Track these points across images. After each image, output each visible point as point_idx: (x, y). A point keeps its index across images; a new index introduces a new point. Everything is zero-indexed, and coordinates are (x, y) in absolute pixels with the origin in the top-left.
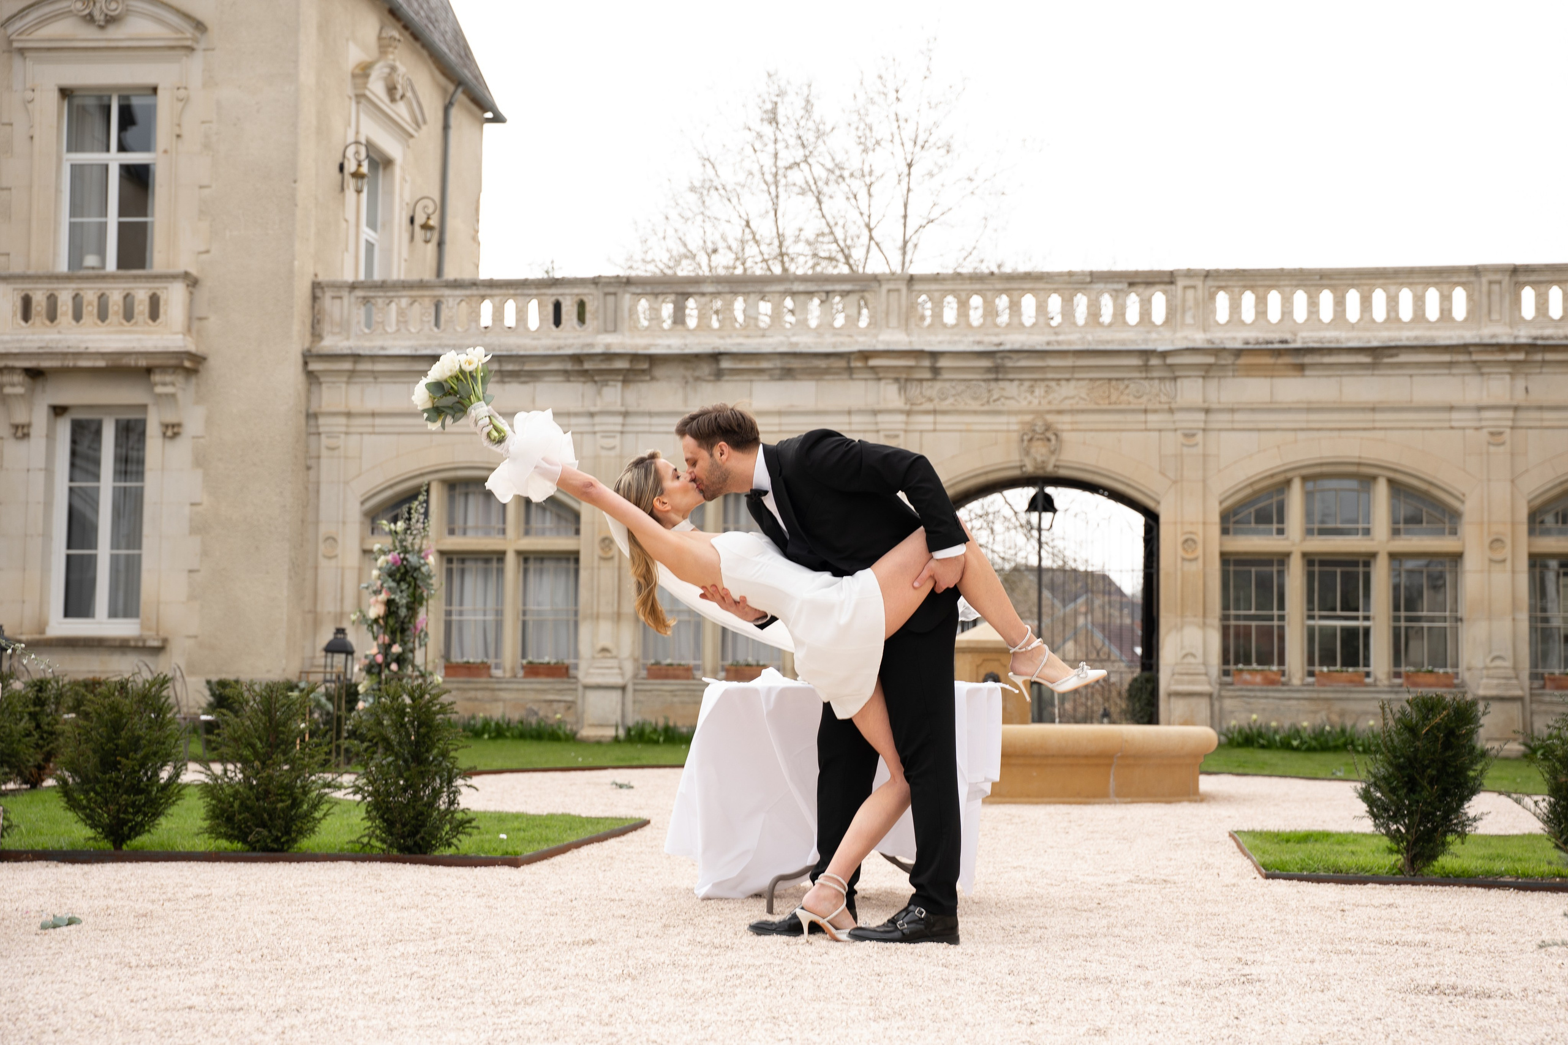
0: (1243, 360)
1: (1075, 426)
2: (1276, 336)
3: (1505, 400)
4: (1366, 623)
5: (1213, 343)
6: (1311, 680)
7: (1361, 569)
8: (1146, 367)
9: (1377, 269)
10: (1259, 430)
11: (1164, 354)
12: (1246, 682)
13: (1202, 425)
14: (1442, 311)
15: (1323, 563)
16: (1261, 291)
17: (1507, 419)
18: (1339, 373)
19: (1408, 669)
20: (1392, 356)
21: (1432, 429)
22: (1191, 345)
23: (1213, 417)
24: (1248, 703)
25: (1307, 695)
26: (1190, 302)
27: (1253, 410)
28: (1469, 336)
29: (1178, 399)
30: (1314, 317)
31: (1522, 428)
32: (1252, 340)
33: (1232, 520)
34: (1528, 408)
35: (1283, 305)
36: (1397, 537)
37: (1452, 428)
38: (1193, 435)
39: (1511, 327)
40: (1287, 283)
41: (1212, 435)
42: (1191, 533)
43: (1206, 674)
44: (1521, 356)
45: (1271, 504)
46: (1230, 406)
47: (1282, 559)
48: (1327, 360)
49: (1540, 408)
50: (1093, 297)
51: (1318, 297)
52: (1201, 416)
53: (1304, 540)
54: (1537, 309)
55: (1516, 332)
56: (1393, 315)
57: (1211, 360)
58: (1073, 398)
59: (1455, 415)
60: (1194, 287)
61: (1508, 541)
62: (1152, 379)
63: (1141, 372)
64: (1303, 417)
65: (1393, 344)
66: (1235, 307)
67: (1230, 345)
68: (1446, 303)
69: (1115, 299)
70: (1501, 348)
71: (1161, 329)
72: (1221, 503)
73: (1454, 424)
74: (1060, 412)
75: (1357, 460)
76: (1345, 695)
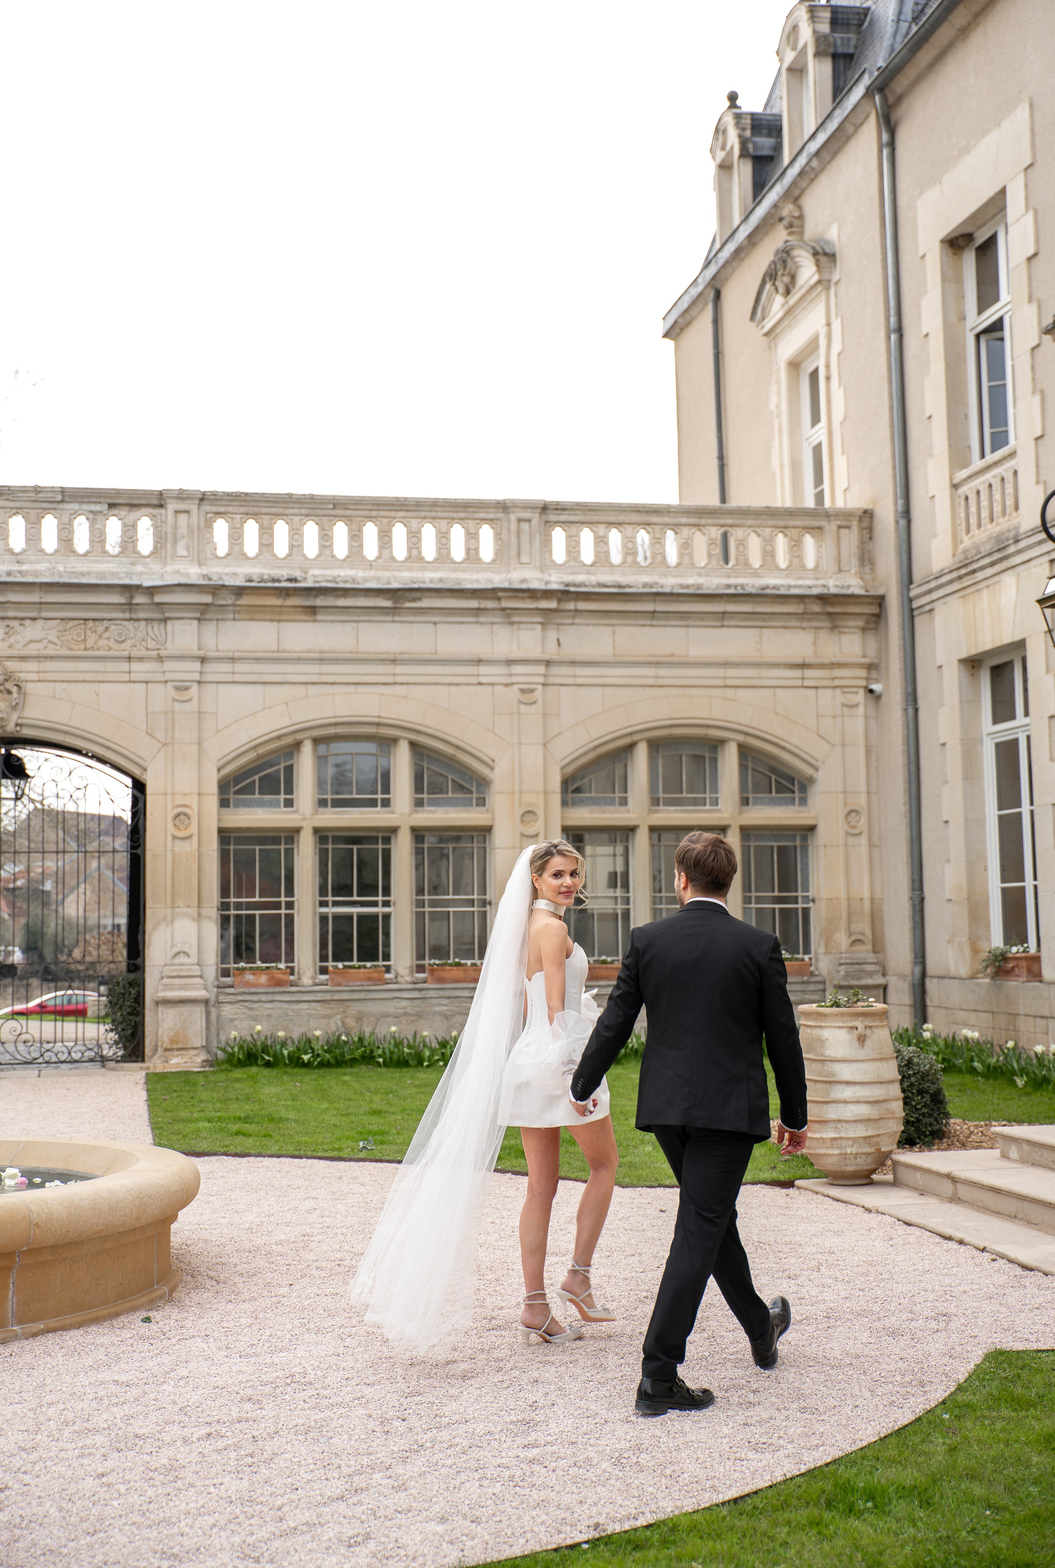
0: (245, 601)
1: (42, 676)
2: (283, 573)
3: (536, 653)
4: (386, 910)
5: (210, 579)
6: (324, 977)
7: (380, 846)
8: (130, 606)
9: (398, 499)
10: (264, 683)
11: (152, 591)
12: (249, 984)
13: (197, 677)
14: (468, 550)
15: (336, 840)
16: (266, 519)
17: (539, 675)
18: (356, 618)
19: (432, 961)
20: (414, 600)
21: (458, 684)
22: (183, 581)
23: (210, 667)
24: (251, 1009)
25: (319, 997)
26: (183, 530)
27: (257, 659)
28: (498, 580)
29: (169, 645)
30: (327, 552)
31: (553, 685)
32: (255, 577)
33: (233, 790)
34: (561, 663)
35: (291, 537)
36: (419, 809)
37: (480, 684)
38: (187, 689)
39: (542, 572)
40: (296, 511)
41: (209, 689)
42: (184, 806)
43: (201, 977)
44: (553, 604)
45: (278, 771)
46: (230, 654)
47: (291, 835)
48: (341, 602)
49: (573, 663)
50: (65, 519)
51: (331, 530)
52: (197, 666)
53: (316, 813)
54: (569, 552)
55: (547, 578)
56: (414, 552)
57: (208, 599)
58: (40, 641)
59: (484, 669)
60: (187, 512)
61: (541, 813)
62: (138, 620)
63: (123, 612)
64: (315, 668)
65: (415, 586)
66: (236, 537)
67: (229, 582)
68: (472, 541)
69: (92, 522)
70: (532, 594)
71: (148, 560)
72: (219, 770)
73: (482, 679)
74: (23, 658)
75: (376, 720)
76: (362, 996)
